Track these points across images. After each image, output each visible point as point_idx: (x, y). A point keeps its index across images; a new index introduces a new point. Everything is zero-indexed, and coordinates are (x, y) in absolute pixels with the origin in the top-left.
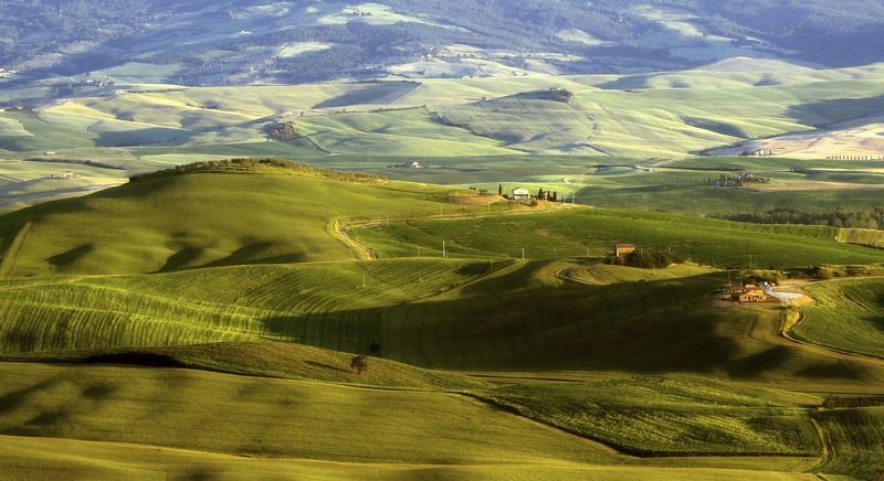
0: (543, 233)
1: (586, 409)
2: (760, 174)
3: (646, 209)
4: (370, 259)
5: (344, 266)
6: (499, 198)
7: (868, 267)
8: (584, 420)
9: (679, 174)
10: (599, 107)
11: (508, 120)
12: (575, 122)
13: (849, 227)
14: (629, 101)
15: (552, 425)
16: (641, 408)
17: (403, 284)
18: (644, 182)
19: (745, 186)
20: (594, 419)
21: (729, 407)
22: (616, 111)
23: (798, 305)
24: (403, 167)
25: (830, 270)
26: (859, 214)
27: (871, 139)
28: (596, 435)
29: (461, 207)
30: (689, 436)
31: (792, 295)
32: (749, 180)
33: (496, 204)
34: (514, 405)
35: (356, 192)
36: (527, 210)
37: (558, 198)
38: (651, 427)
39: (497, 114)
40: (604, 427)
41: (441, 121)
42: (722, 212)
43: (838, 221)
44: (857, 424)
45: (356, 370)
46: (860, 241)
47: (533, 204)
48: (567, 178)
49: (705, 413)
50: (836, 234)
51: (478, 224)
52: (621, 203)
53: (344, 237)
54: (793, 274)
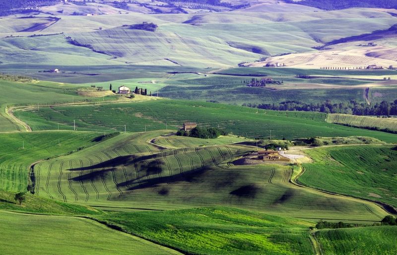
0: (139, 115)
1: (165, 228)
2: (277, 79)
3: (204, 100)
4: (27, 131)
5: (10, 136)
6: (110, 93)
7: (346, 139)
8: (164, 235)
9: (225, 78)
10: (174, 35)
11: (116, 42)
12: (158, 44)
13: (334, 112)
14: (193, 31)
15: (143, 238)
16: (200, 228)
17: (49, 147)
18: (203, 83)
19: (267, 86)
20: (169, 234)
21: (256, 227)
22: (184, 37)
23: (301, 162)
24: (49, 71)
25: (321, 140)
26: (340, 104)
27: (349, 56)
28: (171, 245)
29: (85, 98)
30: (231, 246)
31: (297, 156)
32: (270, 82)
33: (108, 96)
34: (118, 225)
35: (18, 88)
36: (128, 101)
37: (148, 93)
38: (206, 240)
39: (109, 39)
40: (177, 240)
41: (72, 43)
42: (253, 102)
43: (327, 109)
44: (338, 239)
45: (18, 201)
46: (341, 122)
47: (132, 97)
48: (153, 81)
49: (241, 231)
50: (326, 117)
51: (97, 109)
52: (188, 96)
53: (11, 116)
54: (298, 143)
